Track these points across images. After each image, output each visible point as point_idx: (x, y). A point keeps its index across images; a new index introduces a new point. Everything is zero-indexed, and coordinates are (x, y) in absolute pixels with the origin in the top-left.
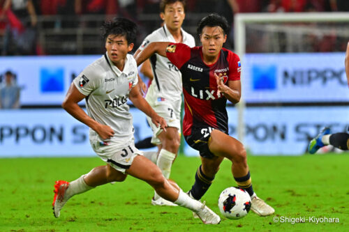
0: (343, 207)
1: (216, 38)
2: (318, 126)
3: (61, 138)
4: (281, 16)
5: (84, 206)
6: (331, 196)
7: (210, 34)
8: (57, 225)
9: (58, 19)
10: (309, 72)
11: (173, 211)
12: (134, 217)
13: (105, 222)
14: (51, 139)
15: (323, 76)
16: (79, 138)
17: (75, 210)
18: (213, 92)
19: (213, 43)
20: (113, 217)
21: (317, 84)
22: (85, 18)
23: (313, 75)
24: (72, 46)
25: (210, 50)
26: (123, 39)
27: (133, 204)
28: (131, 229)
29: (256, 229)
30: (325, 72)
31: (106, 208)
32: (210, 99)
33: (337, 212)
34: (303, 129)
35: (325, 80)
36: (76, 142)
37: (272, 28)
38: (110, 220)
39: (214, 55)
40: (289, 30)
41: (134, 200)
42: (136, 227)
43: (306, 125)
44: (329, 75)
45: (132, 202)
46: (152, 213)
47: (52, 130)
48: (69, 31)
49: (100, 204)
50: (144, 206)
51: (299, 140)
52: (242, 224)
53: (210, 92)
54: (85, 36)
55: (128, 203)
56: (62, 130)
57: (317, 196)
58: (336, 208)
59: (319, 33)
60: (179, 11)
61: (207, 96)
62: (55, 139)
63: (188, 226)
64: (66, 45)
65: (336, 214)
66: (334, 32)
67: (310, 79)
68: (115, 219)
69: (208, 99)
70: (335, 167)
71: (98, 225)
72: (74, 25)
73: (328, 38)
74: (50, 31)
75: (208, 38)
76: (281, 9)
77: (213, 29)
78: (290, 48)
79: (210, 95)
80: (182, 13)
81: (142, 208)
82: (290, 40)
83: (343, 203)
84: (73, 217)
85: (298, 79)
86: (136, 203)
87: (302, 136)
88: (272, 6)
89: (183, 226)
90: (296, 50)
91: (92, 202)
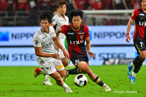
0: (118, 86)
1: (78, 20)
2: (108, 54)
3: (8, 59)
4: (94, 11)
5: (17, 85)
6: (113, 81)
7: (75, 19)
8: (6, 93)
9: (7, 12)
10: (104, 33)
11: (51, 87)
12: (36, 90)
13: (25, 92)
14: (4, 59)
15: (110, 35)
16: (15, 59)
17: (13, 87)
18: (78, 41)
19: (77, 23)
20: (28, 90)
21: (107, 38)
22: (17, 12)
23: (106, 34)
24: (12, 23)
25: (76, 25)
26: (47, 21)
27: (36, 85)
28: (35, 94)
29: (84, 94)
30: (111, 33)
31: (25, 86)
32: (78, 44)
33: (115, 87)
34: (102, 55)
35: (110, 36)
36: (13, 60)
37: (90, 16)
38: (27, 91)
39: (78, 27)
40: (96, 17)
41: (36, 83)
42: (37, 93)
43: (103, 54)
44: (112, 34)
45: (35, 84)
46: (43, 88)
47: (4, 56)
48: (11, 17)
49: (23, 85)
50: (40, 85)
51: (100, 60)
52: (78, 92)
53: (77, 41)
54: (17, 19)
55: (34, 84)
56: (8, 56)
57: (107, 81)
58: (115, 86)
59: (108, 18)
60: (65, 8)
61: (77, 43)
62: (5, 59)
63: (57, 93)
64: (9, 23)
65: (115, 88)
66: (114, 17)
67: (105, 36)
68: (29, 90)
69: (77, 44)
70: (114, 70)
71: (22, 93)
72: (13, 15)
73: (112, 20)
74: (3, 17)
75: (75, 20)
76: (94, 9)
77: (77, 17)
78: (97, 24)
79: (78, 43)
80: (66, 9)
81: (39, 86)
82: (97, 21)
83: (117, 84)
84: (12, 89)
85: (100, 36)
86: (37, 84)
87: (102, 58)
88: (90, 8)
89: (55, 93)
90: (99, 25)
91: (20, 84)
